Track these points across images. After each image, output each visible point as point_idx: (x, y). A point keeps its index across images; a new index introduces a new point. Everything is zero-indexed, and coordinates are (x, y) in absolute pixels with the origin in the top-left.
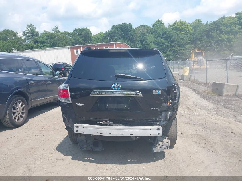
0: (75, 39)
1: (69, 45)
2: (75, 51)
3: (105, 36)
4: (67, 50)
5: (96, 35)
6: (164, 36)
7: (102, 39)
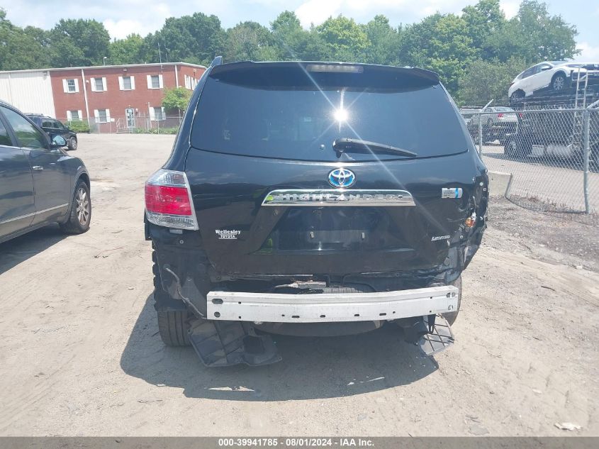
0: (62, 50)
1: (44, 64)
2: (65, 83)
3: (147, 47)
4: (41, 78)
5: (122, 41)
6: (302, 52)
7: (140, 53)
